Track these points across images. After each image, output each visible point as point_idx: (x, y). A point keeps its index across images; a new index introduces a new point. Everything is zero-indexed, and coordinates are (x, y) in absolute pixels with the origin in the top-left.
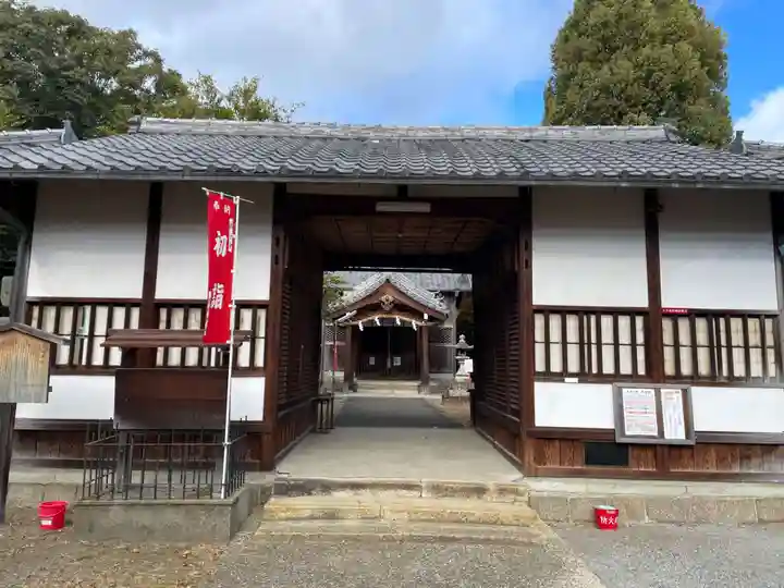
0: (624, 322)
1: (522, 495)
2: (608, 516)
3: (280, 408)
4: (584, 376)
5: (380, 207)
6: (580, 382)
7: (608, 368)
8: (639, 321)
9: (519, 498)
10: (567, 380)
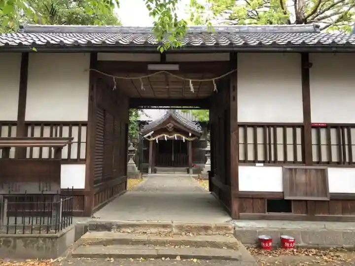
0: (290, 131)
1: (230, 230)
2: (290, 243)
3: (96, 182)
4: (267, 162)
5: (151, 67)
6: (264, 166)
7: (280, 158)
8: (299, 131)
9: (228, 232)
10: (257, 164)
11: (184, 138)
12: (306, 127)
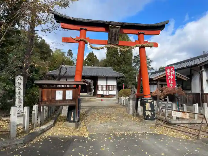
2: (102, 100)
4: (101, 90)
11: (86, 84)
12: (107, 85)
